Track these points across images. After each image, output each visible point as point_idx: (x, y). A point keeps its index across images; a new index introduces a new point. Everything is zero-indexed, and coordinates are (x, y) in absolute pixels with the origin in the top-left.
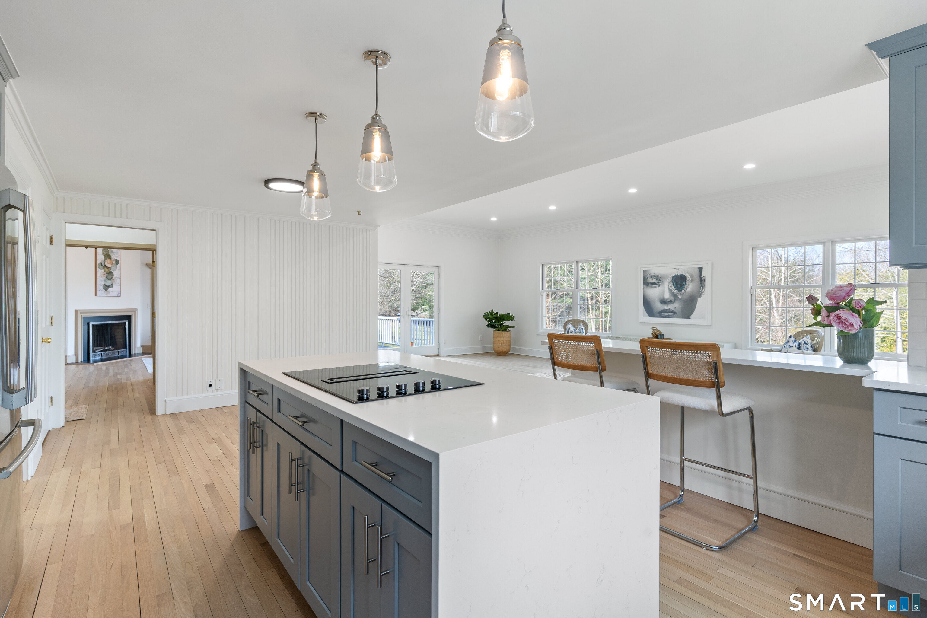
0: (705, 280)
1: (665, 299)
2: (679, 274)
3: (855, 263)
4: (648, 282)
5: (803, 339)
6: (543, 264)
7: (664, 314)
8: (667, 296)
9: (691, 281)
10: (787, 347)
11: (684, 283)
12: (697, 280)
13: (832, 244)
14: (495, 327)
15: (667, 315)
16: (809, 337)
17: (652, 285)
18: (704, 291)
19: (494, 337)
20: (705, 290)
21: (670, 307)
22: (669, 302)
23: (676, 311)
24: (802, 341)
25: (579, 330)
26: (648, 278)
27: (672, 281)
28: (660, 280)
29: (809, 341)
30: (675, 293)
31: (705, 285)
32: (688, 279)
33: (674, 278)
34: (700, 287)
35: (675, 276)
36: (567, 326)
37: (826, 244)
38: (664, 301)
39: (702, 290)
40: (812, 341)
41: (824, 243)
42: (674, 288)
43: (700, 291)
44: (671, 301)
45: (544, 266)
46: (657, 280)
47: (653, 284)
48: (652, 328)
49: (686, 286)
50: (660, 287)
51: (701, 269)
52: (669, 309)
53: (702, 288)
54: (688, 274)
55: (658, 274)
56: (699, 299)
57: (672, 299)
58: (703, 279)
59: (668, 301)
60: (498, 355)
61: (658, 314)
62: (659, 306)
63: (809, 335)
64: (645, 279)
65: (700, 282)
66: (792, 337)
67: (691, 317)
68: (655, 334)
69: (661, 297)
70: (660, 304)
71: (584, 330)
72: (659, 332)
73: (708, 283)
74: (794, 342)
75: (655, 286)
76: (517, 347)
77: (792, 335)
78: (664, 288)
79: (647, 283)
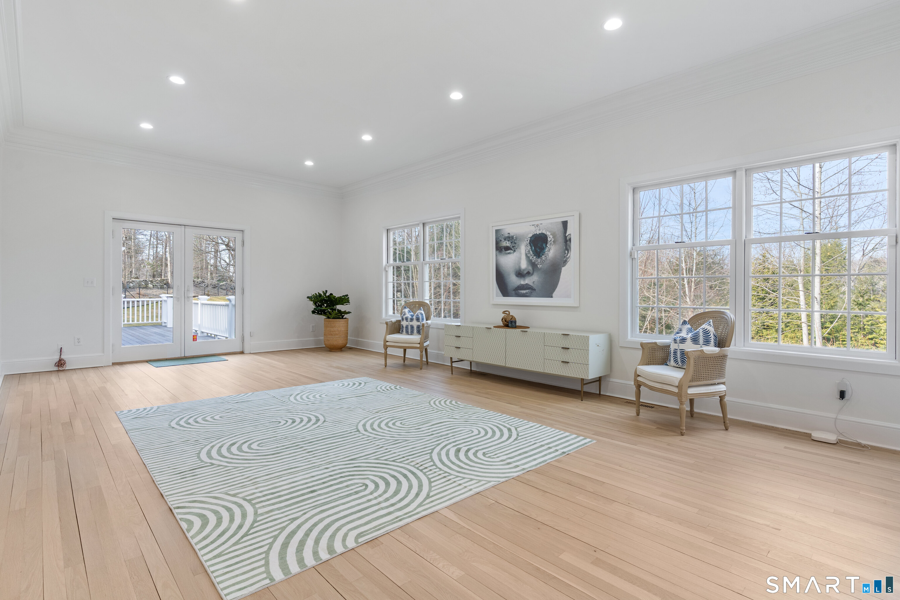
0: (570, 239)
1: (522, 270)
2: (538, 232)
3: (781, 203)
4: (502, 246)
5: (703, 326)
6: (388, 228)
7: (520, 291)
8: (524, 265)
9: (554, 242)
10: (678, 339)
11: (544, 246)
12: (561, 240)
13: (746, 174)
14: (325, 314)
15: (524, 294)
16: (711, 323)
17: (506, 250)
18: (569, 257)
19: (326, 326)
20: (570, 255)
21: (527, 281)
22: (527, 275)
23: (535, 287)
24: (700, 330)
25: (417, 315)
26: (501, 240)
27: (530, 243)
28: (515, 243)
29: (711, 329)
30: (533, 261)
31: (570, 247)
32: (549, 239)
33: (533, 239)
34: (565, 251)
35: (533, 236)
36: (403, 311)
37: (738, 173)
38: (521, 272)
39: (567, 255)
40: (716, 328)
41: (734, 173)
42: (532, 253)
43: (565, 257)
44: (528, 273)
45: (389, 232)
46: (511, 243)
47: (507, 248)
48: (504, 312)
49: (546, 250)
50: (515, 253)
51: (565, 224)
52: (527, 284)
53: (566, 252)
54: (550, 232)
55: (513, 235)
56: (563, 269)
57: (530, 270)
58: (568, 238)
59: (525, 272)
60: (330, 351)
61: (514, 292)
62: (514, 281)
63: (711, 320)
64: (497, 243)
65: (564, 244)
66: (686, 323)
67: (553, 296)
68: (506, 321)
69: (517, 267)
70: (516, 277)
71: (424, 315)
72: (511, 317)
73: (574, 245)
74: (689, 331)
75: (509, 251)
76: (360, 339)
77: (687, 320)
78: (521, 253)
79: (500, 247)
